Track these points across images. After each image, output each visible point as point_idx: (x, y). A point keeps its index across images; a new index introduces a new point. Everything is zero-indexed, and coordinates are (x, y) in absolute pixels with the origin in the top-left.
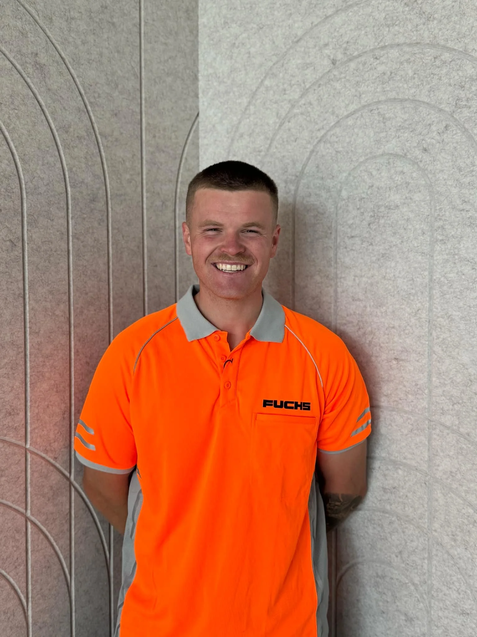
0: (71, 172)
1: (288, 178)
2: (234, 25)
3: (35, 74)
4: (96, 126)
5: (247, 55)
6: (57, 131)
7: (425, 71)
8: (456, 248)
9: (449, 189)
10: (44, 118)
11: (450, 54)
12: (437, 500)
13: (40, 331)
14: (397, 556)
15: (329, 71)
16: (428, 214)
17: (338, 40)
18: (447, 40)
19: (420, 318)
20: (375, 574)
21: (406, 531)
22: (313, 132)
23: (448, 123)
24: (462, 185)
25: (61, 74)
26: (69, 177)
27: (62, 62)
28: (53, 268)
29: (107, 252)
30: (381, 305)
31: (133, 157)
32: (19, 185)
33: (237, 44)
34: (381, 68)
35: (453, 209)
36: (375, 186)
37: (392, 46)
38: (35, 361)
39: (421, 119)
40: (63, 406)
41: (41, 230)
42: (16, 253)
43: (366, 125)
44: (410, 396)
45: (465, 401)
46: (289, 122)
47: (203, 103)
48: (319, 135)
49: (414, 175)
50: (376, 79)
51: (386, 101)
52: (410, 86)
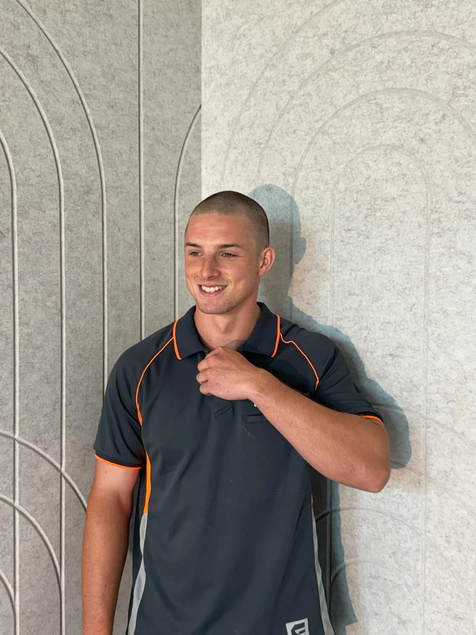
0: (64, 164)
1: (286, 170)
2: (236, 16)
3: (27, 66)
4: (90, 118)
5: (248, 47)
6: (50, 122)
7: (422, 59)
8: (452, 241)
9: (445, 181)
10: (37, 110)
11: (447, 41)
12: (431, 500)
13: (30, 321)
14: (391, 557)
15: (328, 61)
16: (424, 206)
17: (336, 29)
18: (445, 27)
19: (415, 313)
20: (369, 575)
21: (400, 531)
22: (311, 123)
23: (445, 112)
24: (458, 176)
25: (54, 66)
26: (62, 169)
27: (56, 54)
28: (44, 259)
29: (101, 244)
30: (376, 300)
31: (130, 150)
32: (9, 176)
33: (238, 36)
34: (379, 57)
35: (449, 201)
36: (372, 178)
37: (390, 35)
38: (24, 352)
39: (418, 109)
40: (54, 397)
41: (32, 222)
42: (6, 244)
43: (364, 116)
44: (404, 393)
45: (459, 399)
46: (288, 113)
47: (206, 95)
48: (318, 126)
49: (411, 166)
50: (374, 68)
51: (384, 90)
52: (407, 75)
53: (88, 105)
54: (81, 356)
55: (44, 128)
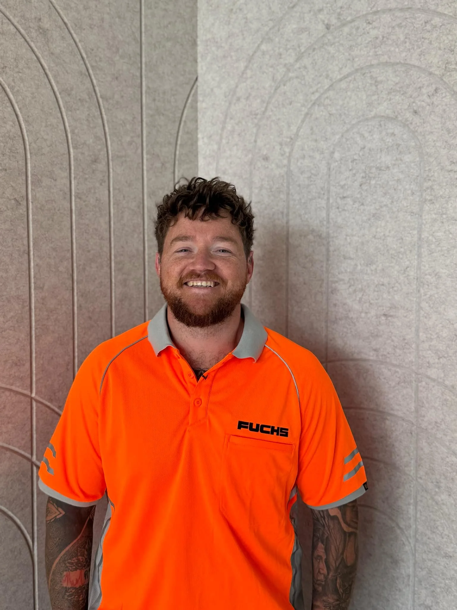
0: (73, 133)
1: (283, 140)
3: (38, 38)
4: (97, 89)
5: (244, 21)
6: (60, 93)
7: (416, 35)
8: (444, 208)
9: (438, 151)
10: (47, 81)
11: (440, 18)
12: (422, 449)
13: (44, 286)
14: (384, 502)
15: (323, 36)
16: (417, 175)
17: (332, 5)
18: (437, 5)
19: (408, 275)
22: (307, 95)
23: (437, 86)
24: (450, 146)
25: (63, 38)
26: (72, 139)
27: (65, 27)
28: (56, 226)
30: (371, 263)
31: (133, 120)
32: (23, 146)
33: (234, 10)
34: (373, 33)
35: (442, 169)
36: (366, 148)
37: (384, 11)
38: (39, 314)
39: (411, 82)
40: (67, 358)
41: (45, 189)
42: (21, 211)
43: (359, 88)
44: (398, 351)
45: (450, 355)
46: (284, 85)
47: (202, 67)
48: (314, 98)
49: (405, 136)
50: (368, 43)
51: (378, 64)
52: (401, 50)
53: (95, 77)
54: (90, 318)
55: (55, 99)
